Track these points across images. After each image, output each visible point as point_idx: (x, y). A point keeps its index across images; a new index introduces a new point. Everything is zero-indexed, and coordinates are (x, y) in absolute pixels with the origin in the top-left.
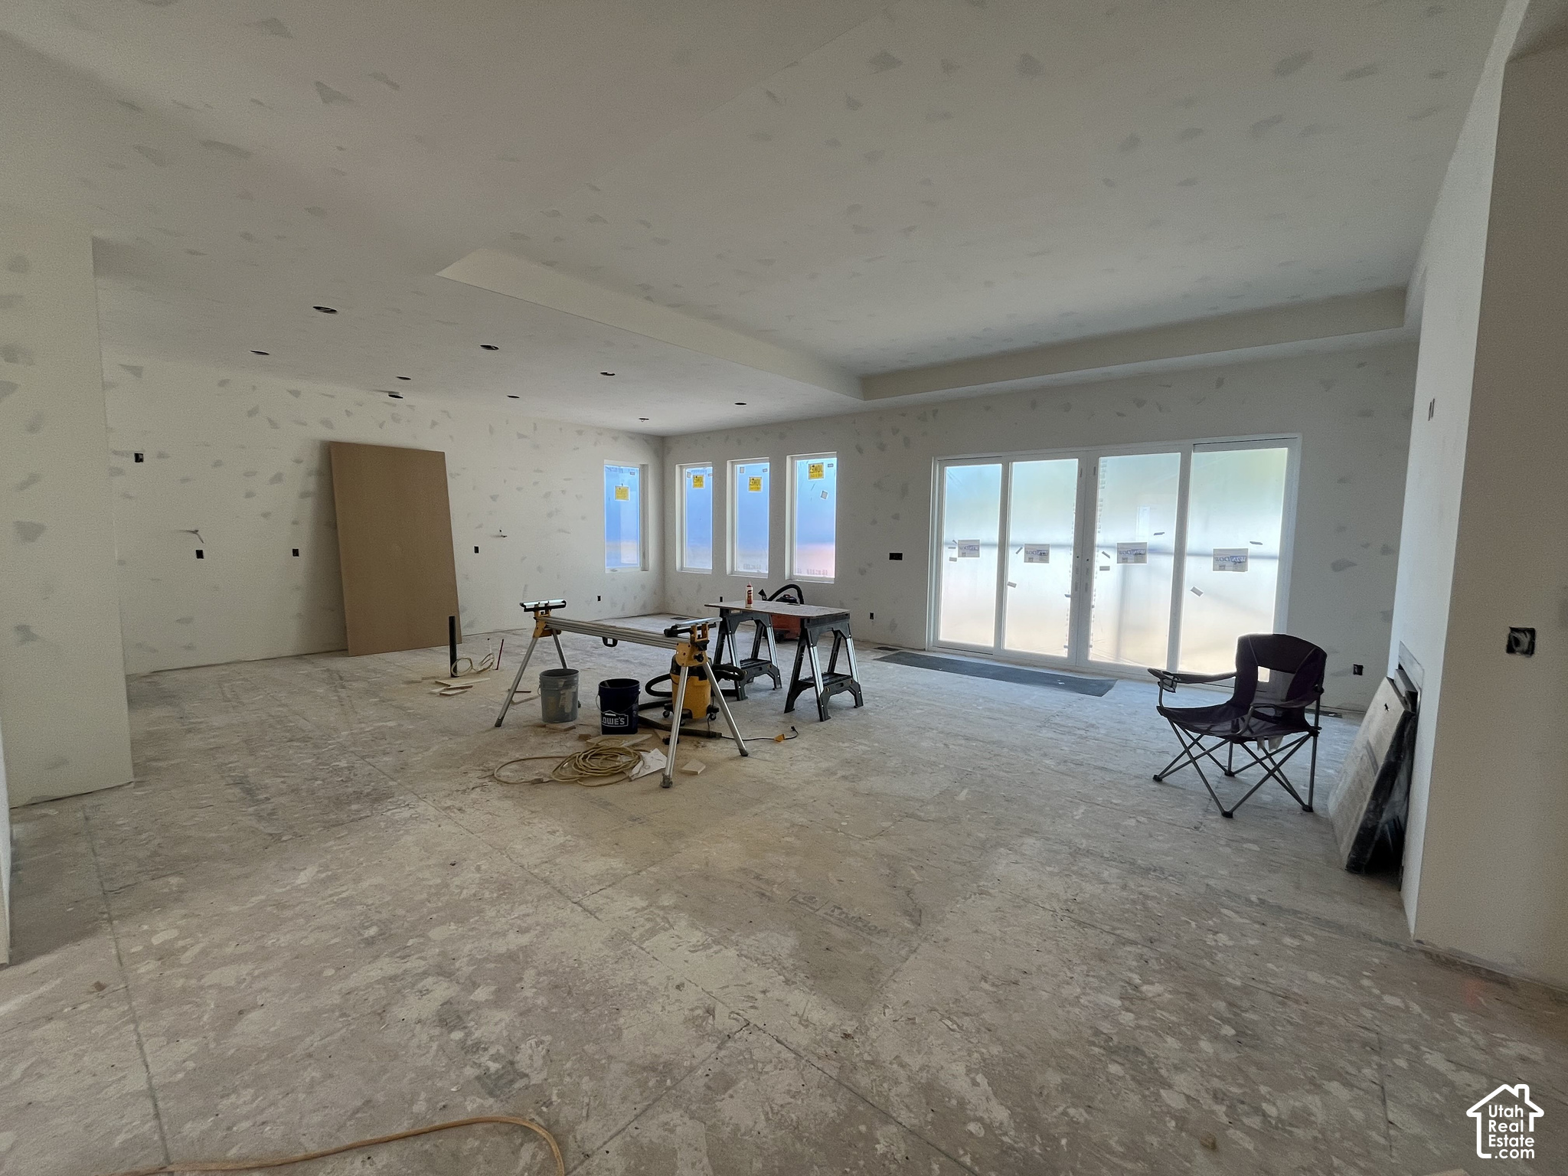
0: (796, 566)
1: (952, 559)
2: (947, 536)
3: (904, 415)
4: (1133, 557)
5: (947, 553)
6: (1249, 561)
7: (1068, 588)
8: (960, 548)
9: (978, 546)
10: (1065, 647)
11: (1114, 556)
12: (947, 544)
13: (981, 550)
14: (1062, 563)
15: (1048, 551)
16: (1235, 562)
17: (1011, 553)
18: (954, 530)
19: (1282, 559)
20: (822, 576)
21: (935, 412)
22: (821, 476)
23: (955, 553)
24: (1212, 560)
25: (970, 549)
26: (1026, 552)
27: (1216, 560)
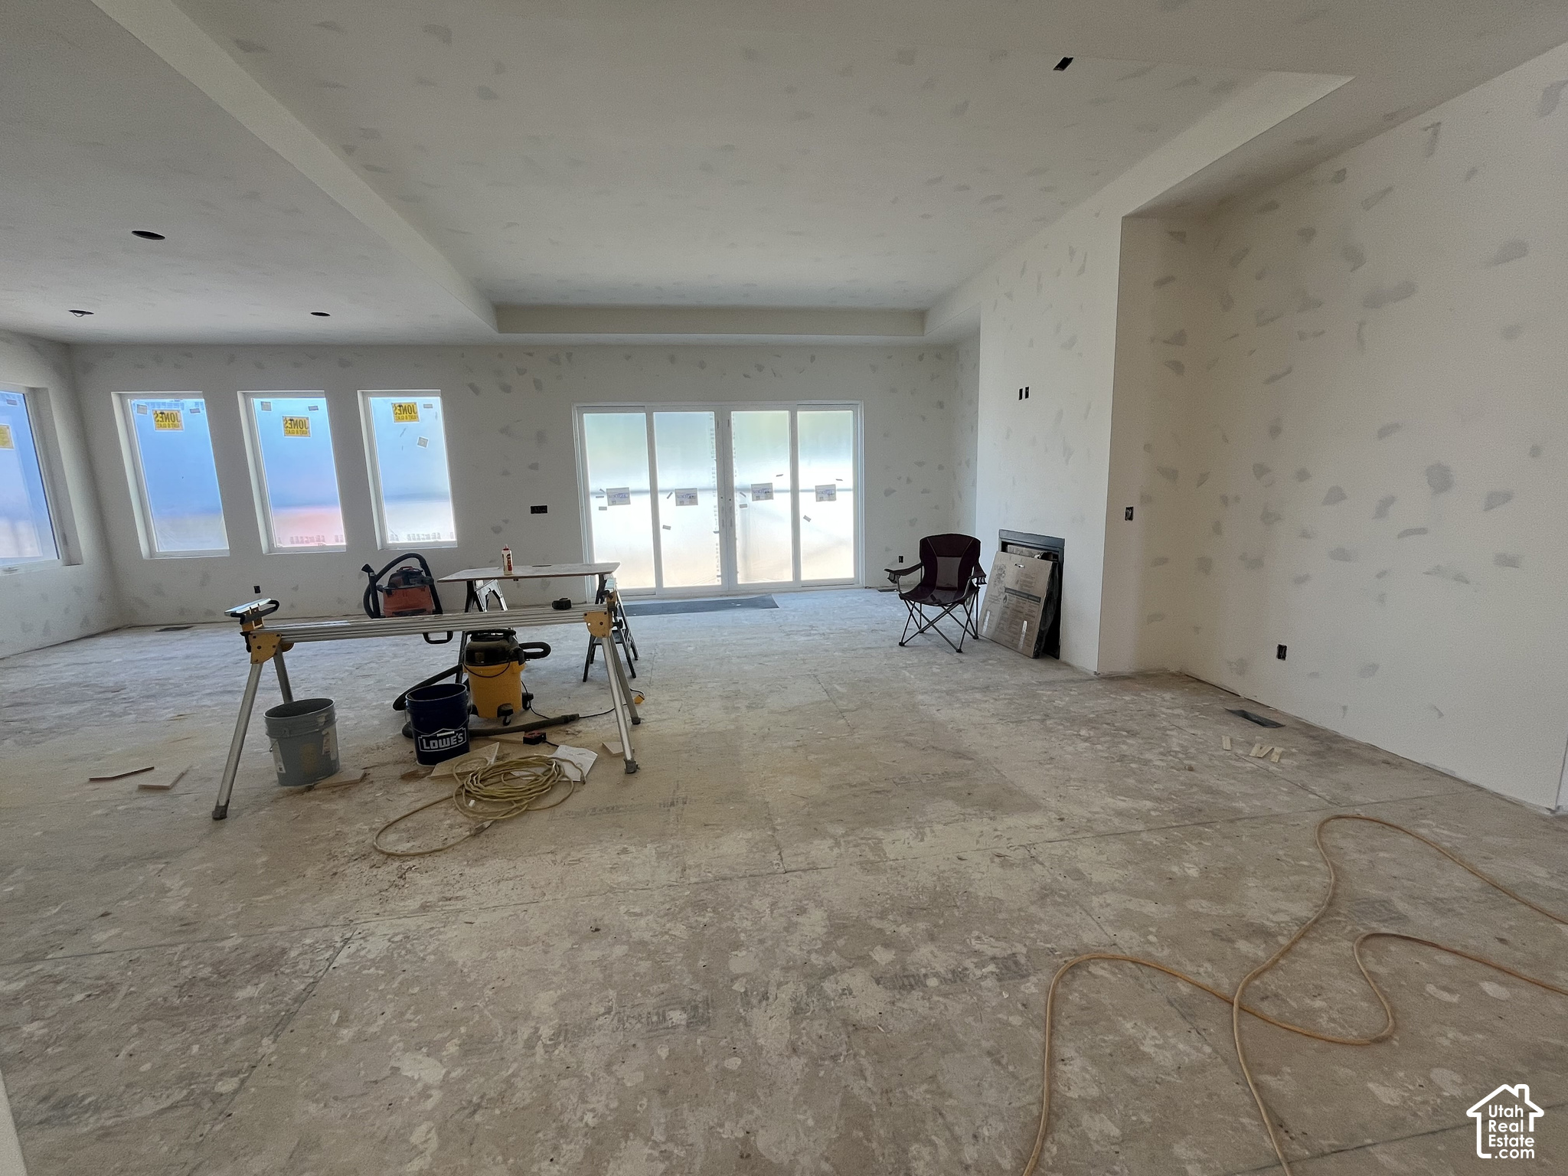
0: (389, 534)
1: (601, 508)
2: (593, 485)
3: (530, 355)
4: (764, 495)
5: (595, 503)
6: (837, 493)
7: (715, 525)
8: (609, 497)
9: (628, 494)
10: (718, 576)
11: (750, 496)
12: (593, 493)
13: (632, 498)
14: (709, 503)
15: (696, 494)
16: (829, 494)
17: (662, 498)
18: (598, 479)
19: (855, 489)
20: (432, 540)
21: (569, 356)
22: (415, 418)
23: (604, 502)
24: (814, 494)
25: (620, 497)
26: (677, 497)
27: (817, 493)
